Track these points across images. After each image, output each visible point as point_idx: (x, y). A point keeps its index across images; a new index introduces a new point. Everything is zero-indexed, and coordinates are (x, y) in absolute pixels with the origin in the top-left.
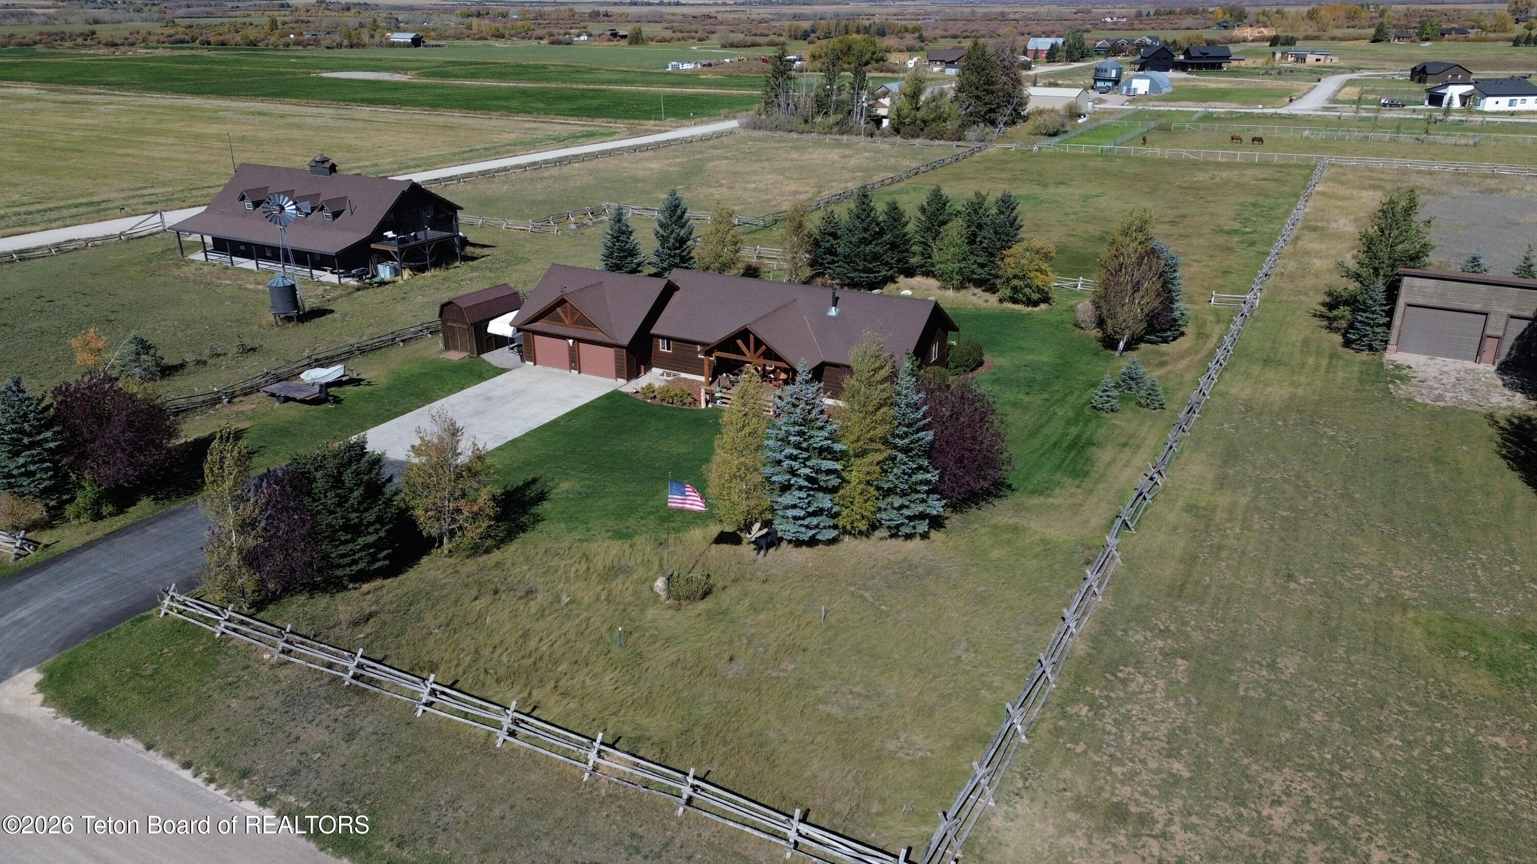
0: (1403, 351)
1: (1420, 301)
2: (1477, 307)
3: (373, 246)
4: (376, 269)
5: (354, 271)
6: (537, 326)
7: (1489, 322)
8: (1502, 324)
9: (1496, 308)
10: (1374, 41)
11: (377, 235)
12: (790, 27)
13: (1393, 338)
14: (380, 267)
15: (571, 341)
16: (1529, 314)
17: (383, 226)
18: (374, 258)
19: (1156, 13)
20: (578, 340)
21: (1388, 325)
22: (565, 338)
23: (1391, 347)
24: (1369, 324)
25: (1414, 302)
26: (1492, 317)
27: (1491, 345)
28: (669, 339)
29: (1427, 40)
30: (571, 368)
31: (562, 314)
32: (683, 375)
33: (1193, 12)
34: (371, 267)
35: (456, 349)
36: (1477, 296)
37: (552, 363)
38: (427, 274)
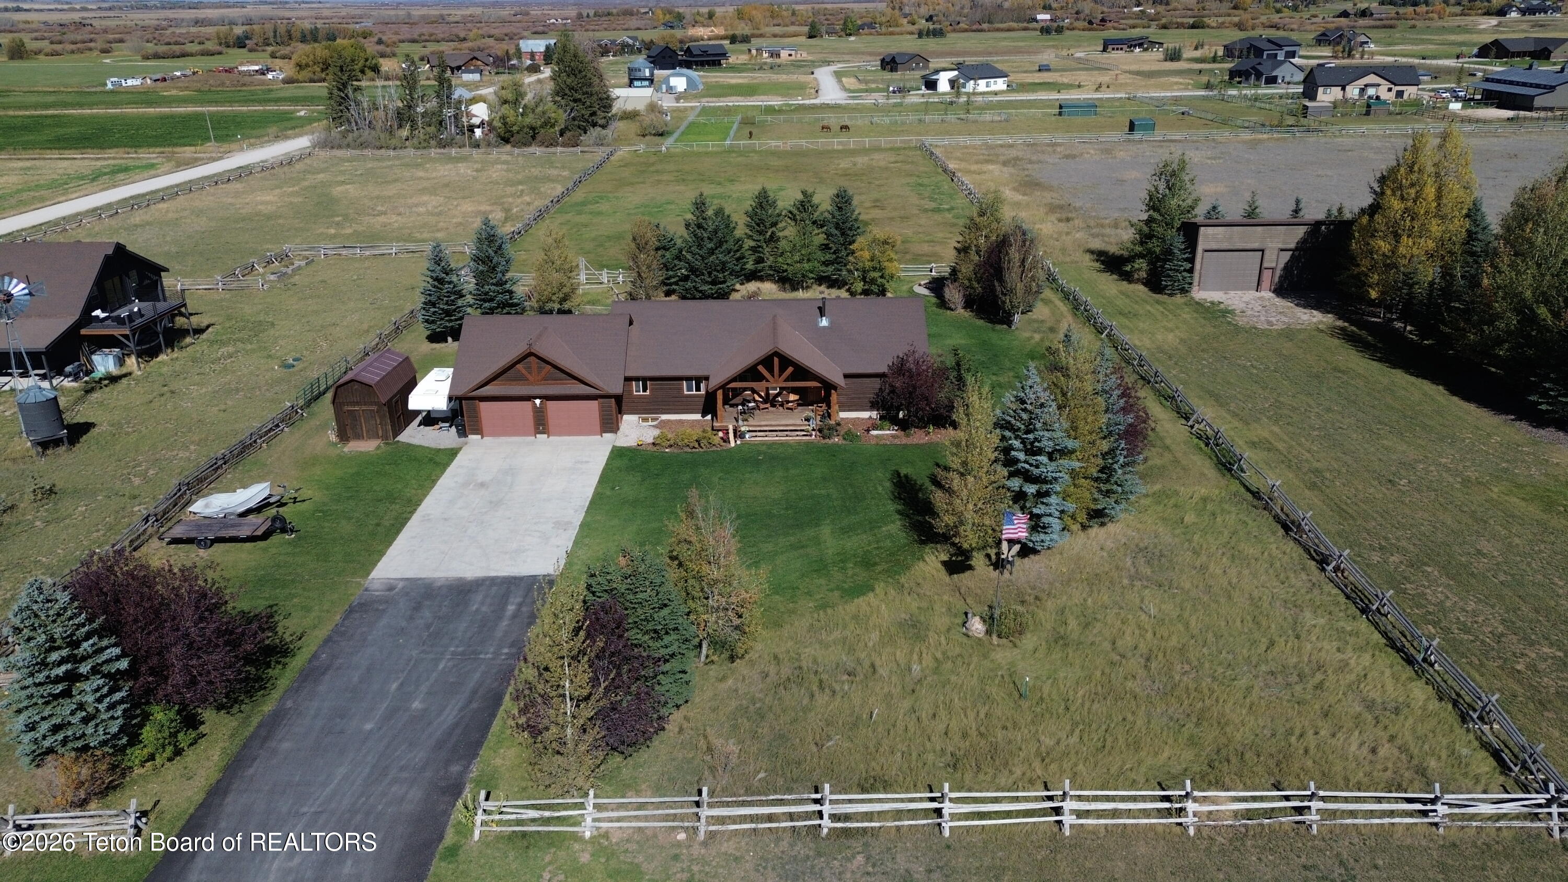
0: (1205, 290)
1: (1215, 247)
2: (1256, 245)
3: (83, 332)
4: (90, 361)
5: (68, 369)
6: (488, 390)
7: (1266, 257)
8: (1274, 257)
9: (1270, 245)
10: (811, 37)
11: (86, 318)
12: (218, 34)
13: (1196, 283)
14: (96, 358)
15: (538, 401)
16: (1293, 246)
17: (90, 306)
18: (85, 347)
19: (595, 15)
20: (546, 398)
21: (1191, 271)
22: (529, 398)
23: (1195, 288)
24: (1177, 271)
25: (1209, 248)
26: (1267, 253)
27: (1267, 275)
28: (645, 380)
29: (850, 35)
30: (538, 432)
31: (524, 371)
32: (664, 417)
33: (629, 13)
34: (83, 359)
35: (358, 437)
36: (1254, 237)
37: (508, 429)
38: (162, 357)
